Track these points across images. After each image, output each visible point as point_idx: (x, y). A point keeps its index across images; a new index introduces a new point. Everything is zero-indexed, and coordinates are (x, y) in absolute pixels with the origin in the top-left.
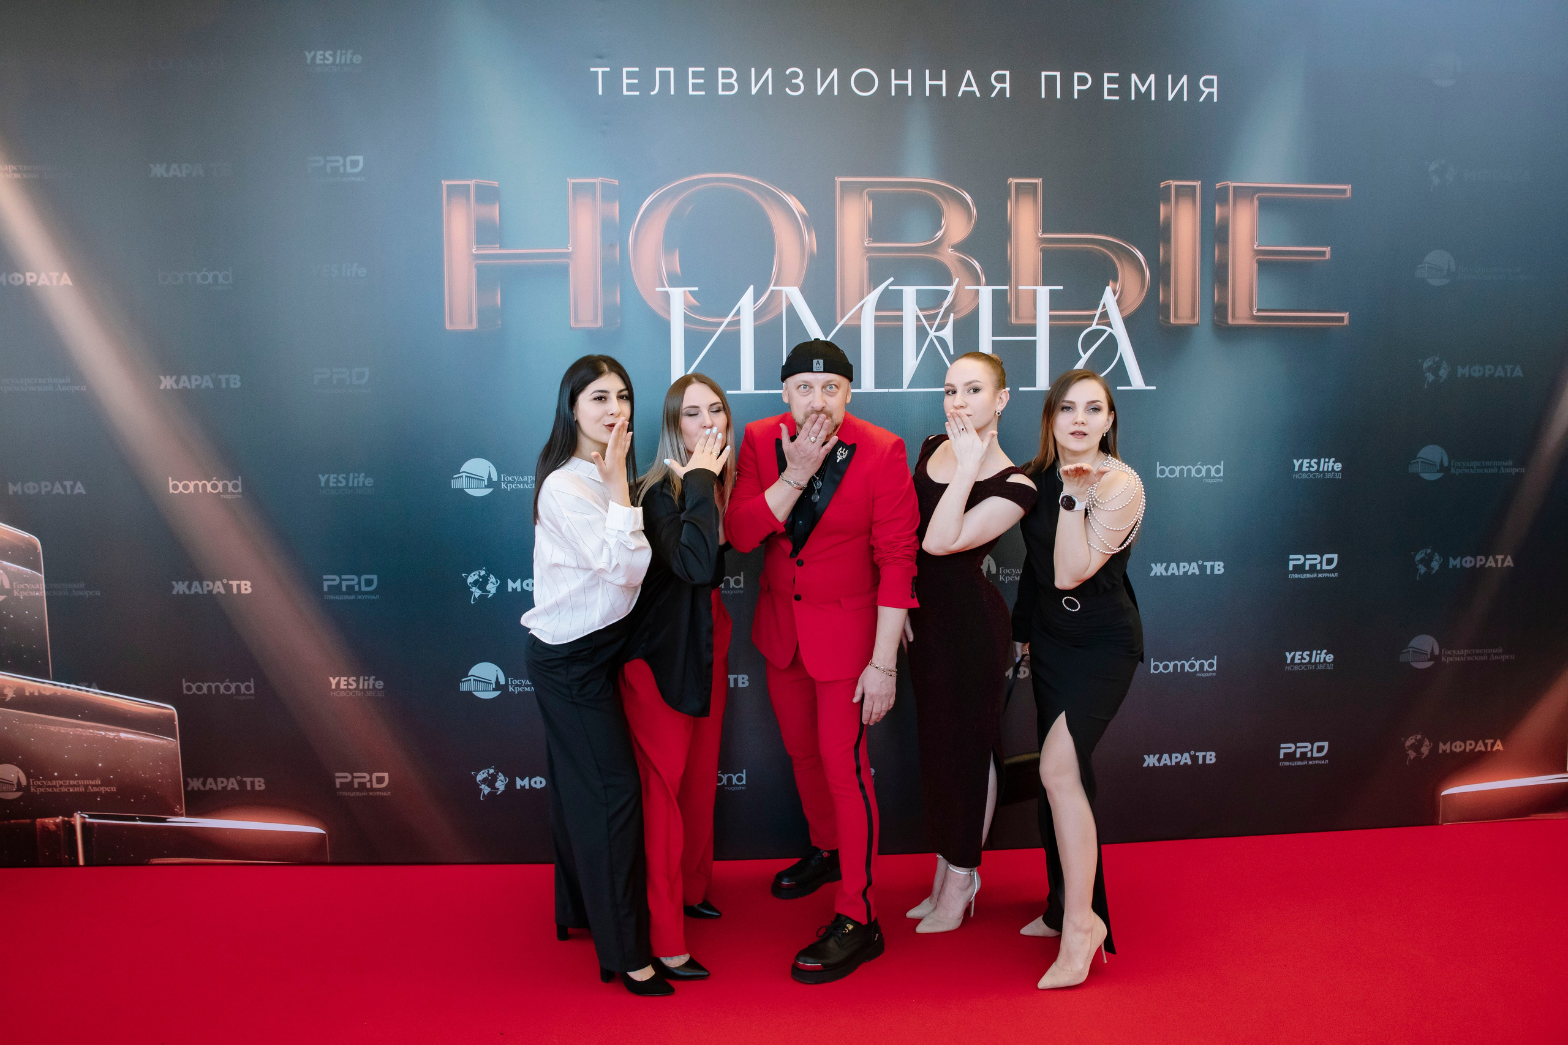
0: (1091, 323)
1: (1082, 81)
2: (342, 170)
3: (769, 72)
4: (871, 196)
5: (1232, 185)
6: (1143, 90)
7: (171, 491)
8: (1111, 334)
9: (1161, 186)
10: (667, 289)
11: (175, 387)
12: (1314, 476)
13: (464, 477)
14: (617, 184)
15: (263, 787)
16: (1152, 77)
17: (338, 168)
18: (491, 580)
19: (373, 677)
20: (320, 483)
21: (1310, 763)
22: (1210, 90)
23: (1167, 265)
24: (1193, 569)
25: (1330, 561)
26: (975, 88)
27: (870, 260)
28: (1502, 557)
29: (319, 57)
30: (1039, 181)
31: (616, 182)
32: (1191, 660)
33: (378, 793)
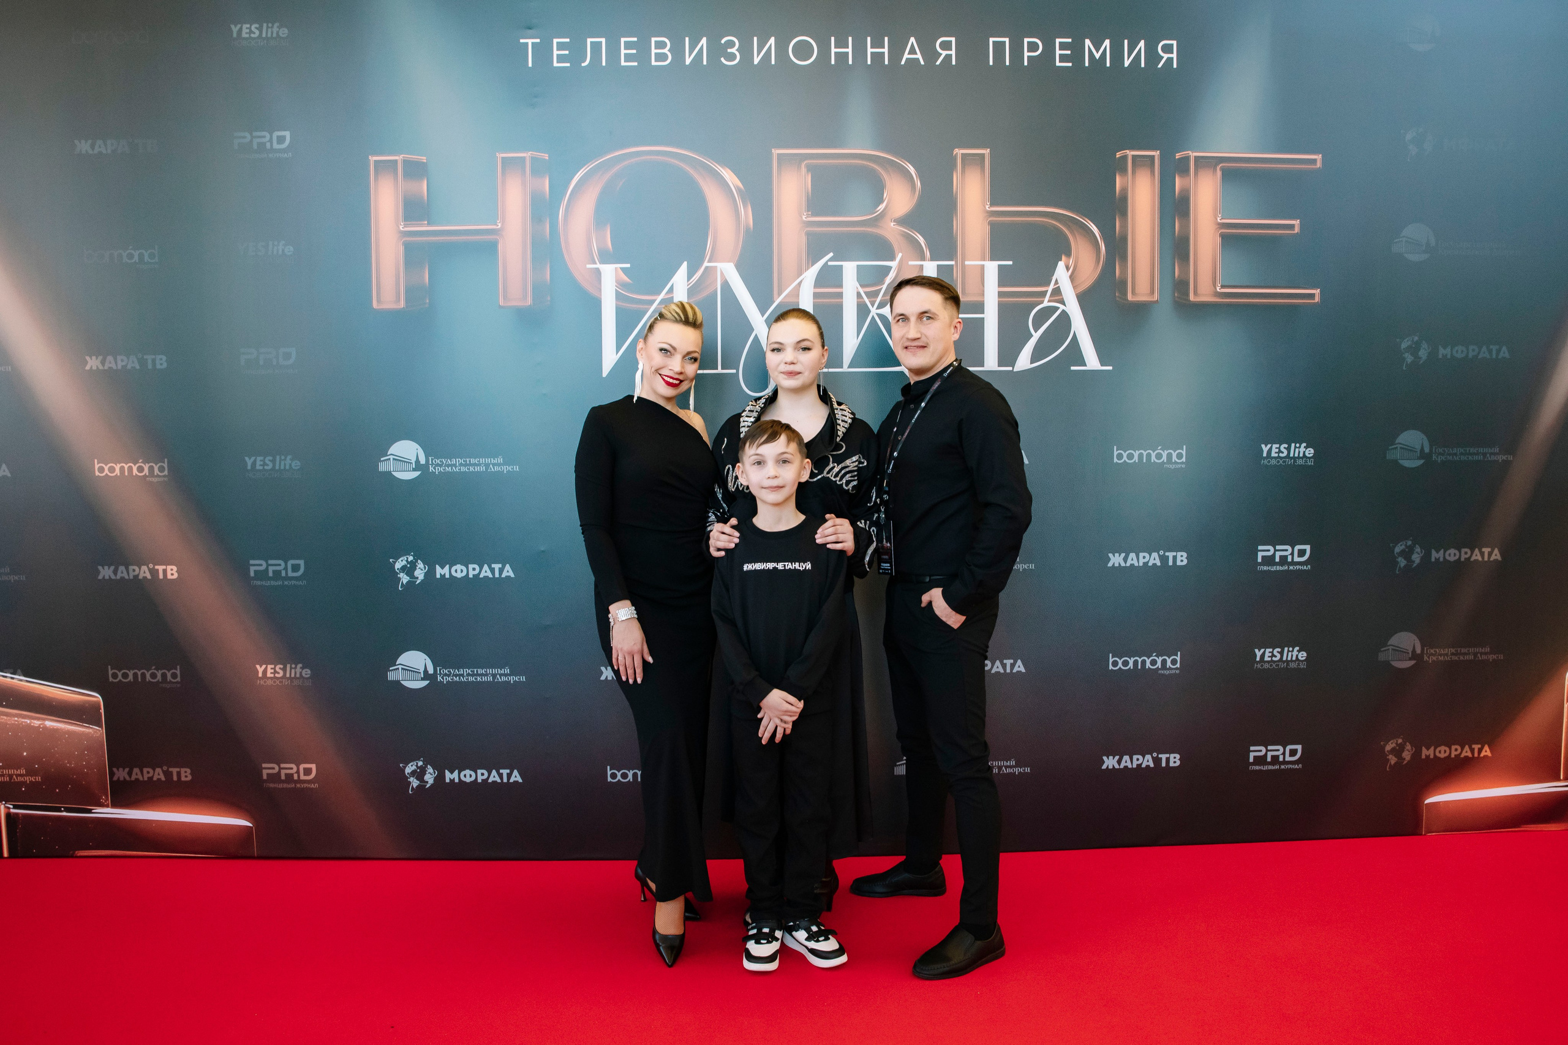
0: (1042, 299)
1: (1033, 47)
2: (268, 145)
3: (704, 41)
4: (809, 168)
5: (1193, 154)
6: (1097, 56)
7: (97, 473)
8: (1063, 311)
9: (1117, 156)
10: (598, 266)
11: (101, 367)
12: (1284, 462)
13: (392, 460)
14: (547, 158)
15: (190, 778)
16: (1107, 42)
17: (265, 144)
18: (419, 566)
19: (300, 665)
20: (246, 466)
21: (1283, 767)
22: (1170, 56)
23: (1124, 239)
24: (1154, 559)
25: (1302, 553)
26: (919, 56)
27: (808, 234)
28: (1489, 550)
29: (245, 31)
30: (986, 152)
31: (546, 156)
32: (1152, 656)
33: (306, 785)
